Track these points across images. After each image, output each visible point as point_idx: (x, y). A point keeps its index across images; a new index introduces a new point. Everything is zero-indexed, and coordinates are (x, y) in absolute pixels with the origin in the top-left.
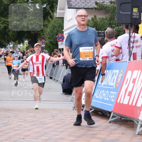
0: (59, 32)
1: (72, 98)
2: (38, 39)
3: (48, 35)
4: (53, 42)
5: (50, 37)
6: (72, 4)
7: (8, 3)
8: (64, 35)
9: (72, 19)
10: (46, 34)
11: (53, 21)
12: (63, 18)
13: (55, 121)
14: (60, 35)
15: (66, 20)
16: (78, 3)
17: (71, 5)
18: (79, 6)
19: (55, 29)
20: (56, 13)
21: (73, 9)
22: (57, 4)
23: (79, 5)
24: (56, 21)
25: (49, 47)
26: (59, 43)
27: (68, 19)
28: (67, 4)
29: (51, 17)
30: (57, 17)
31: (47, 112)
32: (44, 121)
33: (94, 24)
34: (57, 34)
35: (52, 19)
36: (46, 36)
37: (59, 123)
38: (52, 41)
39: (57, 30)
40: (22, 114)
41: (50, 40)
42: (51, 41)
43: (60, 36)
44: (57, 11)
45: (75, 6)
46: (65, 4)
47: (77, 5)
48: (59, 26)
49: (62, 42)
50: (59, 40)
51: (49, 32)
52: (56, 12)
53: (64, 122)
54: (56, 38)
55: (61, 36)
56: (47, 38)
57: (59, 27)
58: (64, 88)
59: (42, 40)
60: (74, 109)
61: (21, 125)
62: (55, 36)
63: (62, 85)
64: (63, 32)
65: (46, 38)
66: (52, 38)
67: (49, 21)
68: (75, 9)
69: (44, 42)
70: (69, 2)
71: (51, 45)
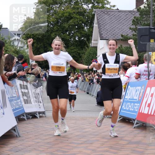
0: (94, 58)
3: (85, 60)
5: (87, 61)
6: (104, 37)
9: (103, 47)
10: (84, 59)
12: (97, 47)
13: (91, 127)
16: (108, 35)
21: (104, 40)
22: (92, 37)
23: (109, 37)
24: (91, 50)
27: (100, 48)
28: (100, 36)
29: (88, 47)
30: (92, 46)
31: (85, 119)
32: (83, 127)
33: (120, 51)
36: (84, 61)
39: (92, 56)
44: (92, 42)
45: (106, 38)
46: (98, 36)
48: (94, 53)
51: (86, 58)
55: (95, 61)
56: (85, 63)
63: (96, 99)
64: (97, 58)
67: (86, 49)
68: (106, 40)
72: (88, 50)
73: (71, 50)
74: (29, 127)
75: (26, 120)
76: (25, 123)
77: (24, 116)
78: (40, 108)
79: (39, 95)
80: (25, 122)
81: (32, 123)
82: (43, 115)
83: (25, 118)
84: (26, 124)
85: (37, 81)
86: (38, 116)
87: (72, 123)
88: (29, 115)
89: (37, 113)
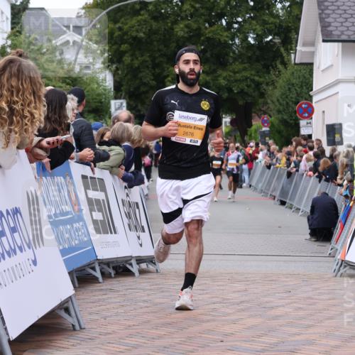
0: (302, 97)
1: (332, 249)
2: (253, 114)
3: (277, 104)
4: (288, 120)
5: (281, 108)
6: (333, 32)
7: (186, 35)
8: (314, 104)
9: (332, 65)
10: (272, 101)
11: (289, 72)
12: (312, 64)
13: (292, 303)
14: (303, 103)
15: (319, 68)
16: (346, 29)
17: (330, 33)
18: (349, 36)
19: (293, 90)
20: (295, 53)
21: (336, 44)
22: (298, 34)
23: (350, 33)
24: (295, 73)
25: (279, 132)
26: (303, 123)
27: (323, 67)
28: (322, 31)
29: (284, 64)
30: (296, 62)
31: (275, 281)
32: (267, 302)
34: (298, 102)
35: (286, 68)
36: (272, 106)
37: (301, 306)
38: (285, 117)
39: (297, 93)
40: (218, 286)
41: (280, 116)
42: (282, 118)
43: (303, 106)
44: (298, 48)
45: (339, 36)
46: (316, 32)
47: (345, 33)
48: (302, 82)
49: (309, 121)
50: (301, 116)
51: (279, 98)
52: (296, 50)
53: (314, 304)
54: (295, 111)
55: (306, 106)
56: (274, 112)
57: (302, 86)
58: (312, 227)
59: (263, 116)
60: (336, 276)
61: (214, 310)
62: (293, 105)
63: (308, 220)
64: (311, 97)
65: (271, 111)
66: (284, 110)
67: (279, 72)
68: (340, 44)
69: (265, 122)
70: (326, 27)
71: (282, 128)
72: (286, 74)
73: (235, 73)
74: (110, 301)
75: (101, 280)
76: (96, 290)
77: (94, 269)
78: (141, 245)
79: (138, 208)
80: (97, 286)
81: (118, 291)
82: (151, 267)
83: (98, 274)
84: (102, 293)
85: (133, 168)
86: (135, 269)
87: (234, 292)
88: (109, 267)
89: (133, 262)
